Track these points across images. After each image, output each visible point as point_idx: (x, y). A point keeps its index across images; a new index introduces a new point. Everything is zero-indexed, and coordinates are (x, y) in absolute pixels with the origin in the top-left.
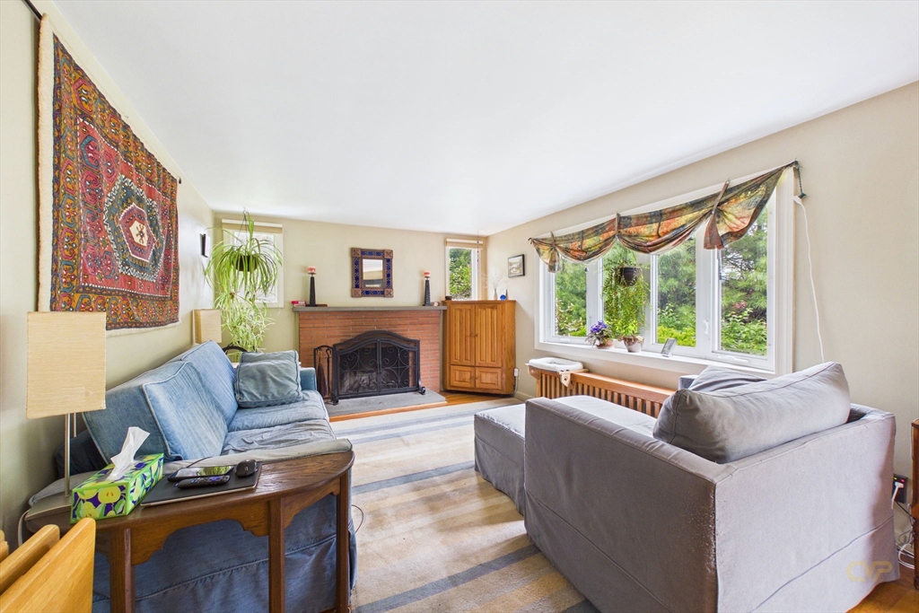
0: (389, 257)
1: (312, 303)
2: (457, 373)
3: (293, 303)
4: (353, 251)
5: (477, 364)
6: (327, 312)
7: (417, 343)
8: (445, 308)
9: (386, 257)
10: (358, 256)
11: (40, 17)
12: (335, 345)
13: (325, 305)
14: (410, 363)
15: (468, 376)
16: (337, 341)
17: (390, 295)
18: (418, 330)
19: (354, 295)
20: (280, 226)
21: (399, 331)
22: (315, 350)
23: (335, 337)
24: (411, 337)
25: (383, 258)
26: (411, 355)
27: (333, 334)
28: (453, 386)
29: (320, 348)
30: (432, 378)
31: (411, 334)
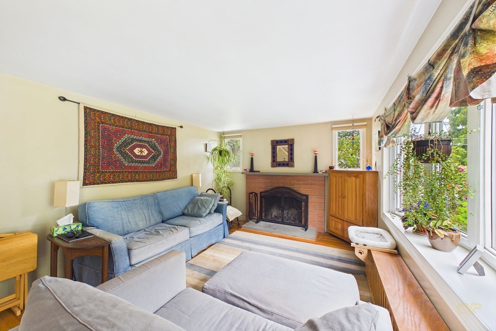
0: (291, 143)
1: (252, 170)
2: (333, 222)
3: (245, 170)
4: (273, 142)
5: (345, 220)
6: (258, 175)
7: (307, 196)
8: (327, 175)
9: (290, 144)
10: (275, 144)
11: (79, 103)
12: (261, 193)
13: (259, 171)
14: (303, 209)
15: (340, 226)
16: (262, 190)
17: (293, 166)
18: (308, 188)
19: (273, 166)
20: (240, 134)
21: (295, 188)
22: (249, 194)
23: (261, 188)
24: (303, 192)
25: (288, 145)
26: (303, 204)
27: (260, 187)
28: (331, 231)
29: (252, 193)
30: (318, 221)
31: (303, 190)
